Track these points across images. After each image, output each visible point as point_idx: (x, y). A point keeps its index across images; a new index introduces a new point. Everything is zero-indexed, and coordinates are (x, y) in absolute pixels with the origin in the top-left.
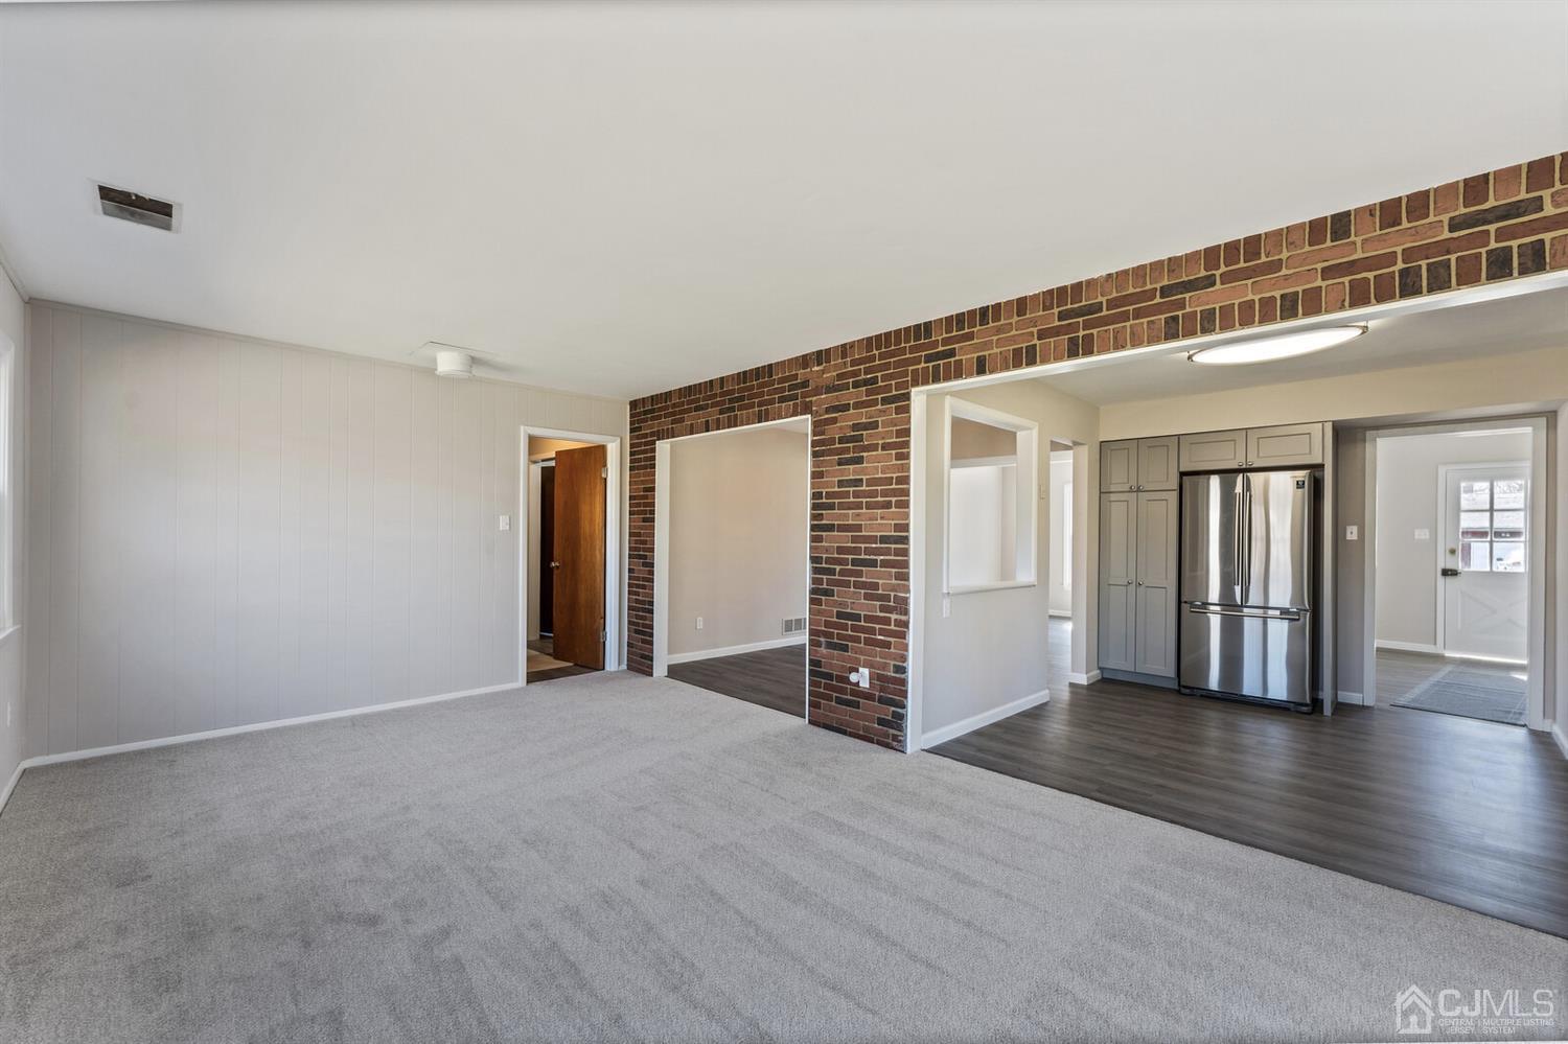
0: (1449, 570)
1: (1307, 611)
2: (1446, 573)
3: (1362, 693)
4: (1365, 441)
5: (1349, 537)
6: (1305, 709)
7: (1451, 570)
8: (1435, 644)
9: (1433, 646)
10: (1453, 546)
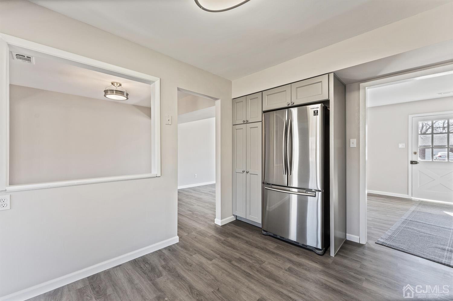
0: (413, 162)
1: (319, 191)
2: (412, 162)
3: (359, 235)
4: (359, 89)
5: (352, 146)
6: (320, 252)
7: (415, 162)
8: (408, 194)
9: (407, 195)
10: (416, 151)
